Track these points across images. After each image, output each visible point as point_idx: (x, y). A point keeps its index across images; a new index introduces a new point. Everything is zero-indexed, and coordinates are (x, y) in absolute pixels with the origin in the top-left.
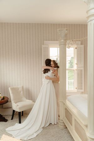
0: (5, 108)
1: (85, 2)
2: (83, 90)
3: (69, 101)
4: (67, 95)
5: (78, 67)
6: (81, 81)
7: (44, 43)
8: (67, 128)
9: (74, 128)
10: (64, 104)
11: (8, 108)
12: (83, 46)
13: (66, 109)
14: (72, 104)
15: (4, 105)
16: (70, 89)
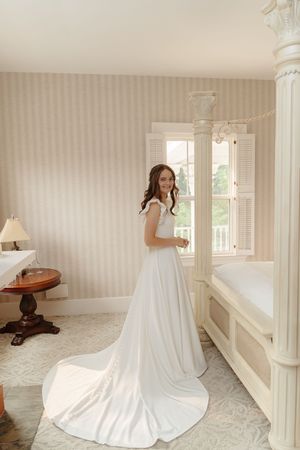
0: (51, 300)
1: (269, 26)
2: (251, 252)
3: (220, 279)
4: (214, 263)
5: (239, 192)
6: (248, 227)
7: (150, 127)
8: (213, 345)
9: (234, 345)
10: (208, 286)
11: (58, 299)
12: (252, 137)
13: (211, 298)
14: (228, 285)
15: (47, 291)
16: (221, 249)
